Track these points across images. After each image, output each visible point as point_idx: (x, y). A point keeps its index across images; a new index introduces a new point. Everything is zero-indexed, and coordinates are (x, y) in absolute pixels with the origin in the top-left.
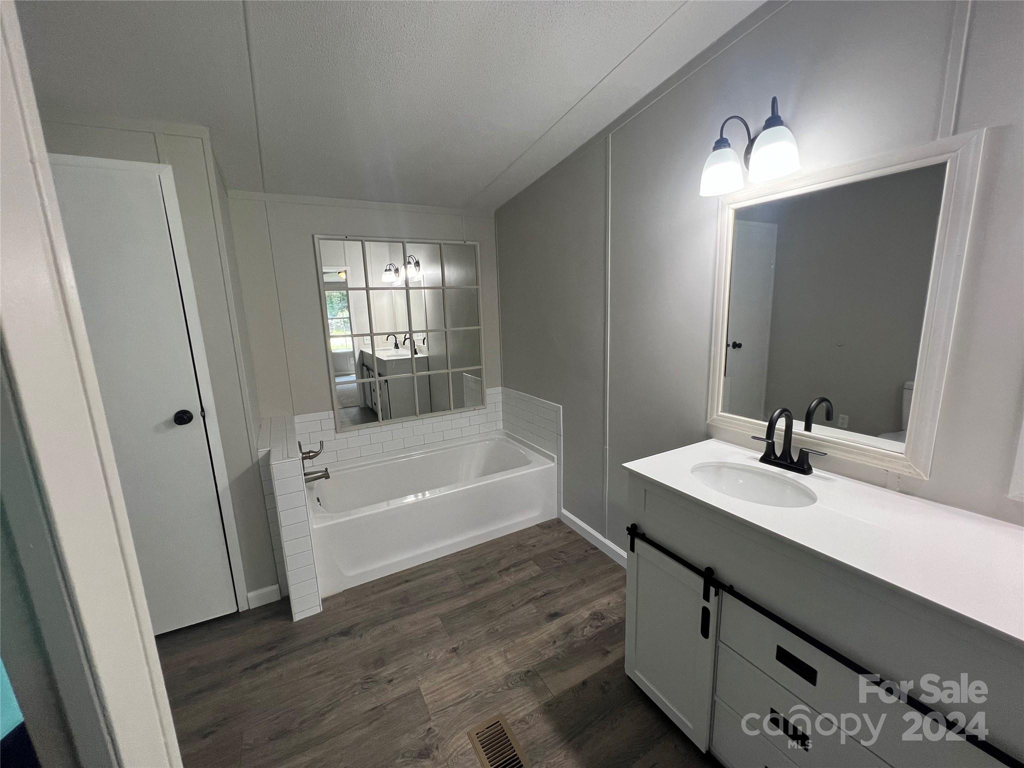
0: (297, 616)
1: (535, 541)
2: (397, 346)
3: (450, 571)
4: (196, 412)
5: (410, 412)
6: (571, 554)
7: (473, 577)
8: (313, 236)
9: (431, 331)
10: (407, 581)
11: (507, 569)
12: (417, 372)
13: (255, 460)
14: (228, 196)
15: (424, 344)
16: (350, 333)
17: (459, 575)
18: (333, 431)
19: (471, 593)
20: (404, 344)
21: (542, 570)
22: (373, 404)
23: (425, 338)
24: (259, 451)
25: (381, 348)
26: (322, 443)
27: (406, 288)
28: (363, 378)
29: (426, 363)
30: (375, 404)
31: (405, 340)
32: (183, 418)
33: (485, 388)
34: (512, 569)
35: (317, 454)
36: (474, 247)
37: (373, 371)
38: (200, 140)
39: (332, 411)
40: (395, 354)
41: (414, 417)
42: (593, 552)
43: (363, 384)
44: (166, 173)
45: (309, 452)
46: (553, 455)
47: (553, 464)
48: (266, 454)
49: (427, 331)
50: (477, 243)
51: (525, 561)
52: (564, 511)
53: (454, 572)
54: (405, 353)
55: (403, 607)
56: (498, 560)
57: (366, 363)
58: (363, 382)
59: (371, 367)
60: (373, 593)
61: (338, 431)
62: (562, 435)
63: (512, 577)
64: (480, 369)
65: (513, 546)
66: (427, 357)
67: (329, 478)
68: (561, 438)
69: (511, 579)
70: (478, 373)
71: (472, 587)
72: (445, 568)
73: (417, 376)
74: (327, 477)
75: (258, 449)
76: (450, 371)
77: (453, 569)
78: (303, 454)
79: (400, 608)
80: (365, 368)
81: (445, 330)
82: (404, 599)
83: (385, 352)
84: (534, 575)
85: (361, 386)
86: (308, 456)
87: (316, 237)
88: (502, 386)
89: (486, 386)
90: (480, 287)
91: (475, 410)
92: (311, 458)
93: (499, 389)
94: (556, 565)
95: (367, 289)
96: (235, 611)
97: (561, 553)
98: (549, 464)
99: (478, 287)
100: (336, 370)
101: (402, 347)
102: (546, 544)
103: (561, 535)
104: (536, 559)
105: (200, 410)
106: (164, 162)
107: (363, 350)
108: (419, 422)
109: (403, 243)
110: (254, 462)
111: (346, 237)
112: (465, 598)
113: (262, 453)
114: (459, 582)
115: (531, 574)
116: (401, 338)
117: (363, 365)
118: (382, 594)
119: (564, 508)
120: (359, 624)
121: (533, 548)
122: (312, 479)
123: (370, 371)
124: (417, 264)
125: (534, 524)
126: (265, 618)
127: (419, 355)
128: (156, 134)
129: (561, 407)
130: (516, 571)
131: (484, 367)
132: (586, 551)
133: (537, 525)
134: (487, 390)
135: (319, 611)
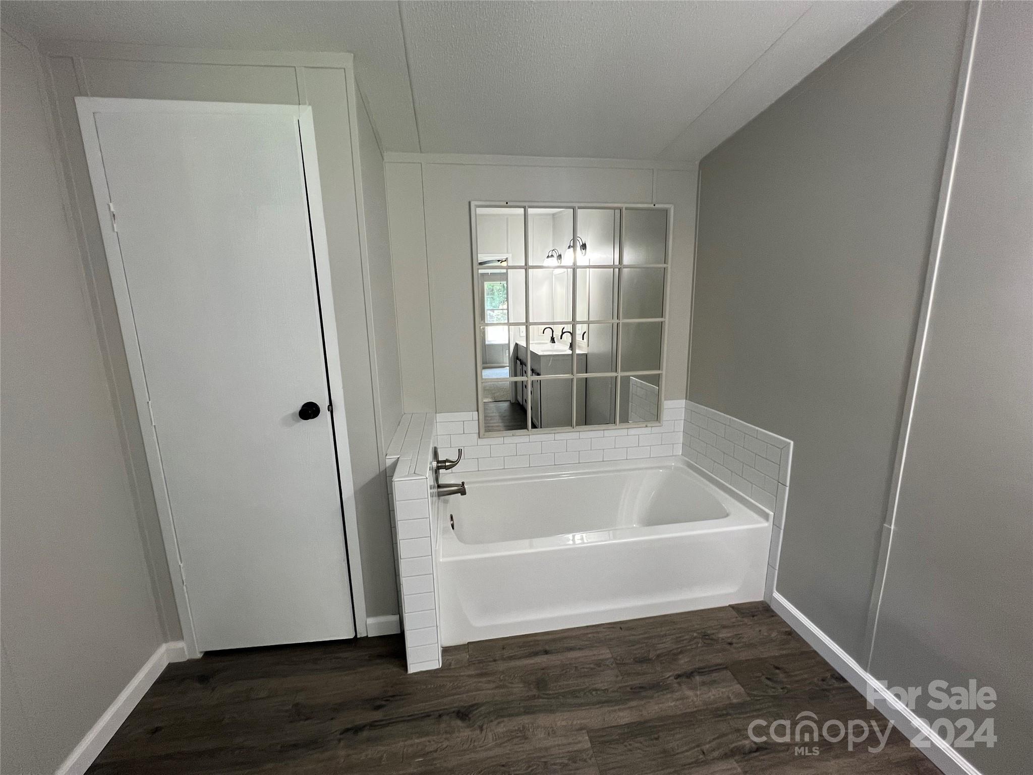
0: (412, 669)
1: (729, 635)
2: (553, 340)
3: (605, 653)
4: (323, 405)
5: (565, 422)
6: (797, 679)
7: (638, 674)
8: (470, 203)
9: (593, 322)
10: (546, 652)
11: (689, 675)
12: (577, 373)
13: (382, 468)
14: (383, 159)
15: (583, 339)
16: (506, 321)
17: (617, 664)
18: (476, 436)
19: (633, 703)
20: (561, 338)
21: (749, 695)
22: (524, 401)
23: (585, 332)
24: (387, 457)
25: (536, 342)
26: (460, 451)
27: (574, 267)
28: (516, 375)
29: (585, 362)
30: (526, 401)
31: (563, 333)
32: (309, 411)
33: (663, 398)
34: (698, 679)
35: (454, 464)
36: (666, 211)
37: (526, 366)
38: (343, 70)
39: (477, 412)
40: (551, 349)
41: (569, 429)
42: (837, 684)
43: (516, 383)
44: (305, 115)
45: (445, 462)
46: (767, 510)
47: (765, 524)
48: (395, 462)
49: (588, 323)
50: (671, 205)
51: (719, 668)
52: (777, 596)
53: (610, 656)
54: (562, 348)
55: (539, 697)
56: (675, 654)
57: (520, 357)
58: (516, 380)
59: (525, 361)
60: (503, 659)
61: (480, 436)
62: (788, 484)
63: (698, 693)
64: (659, 374)
65: (695, 634)
66: (586, 355)
67: (465, 494)
68: (785, 490)
69: (697, 696)
70: (656, 380)
71: (637, 692)
72: (598, 645)
73: (577, 379)
74: (463, 492)
75: (386, 456)
76: (620, 374)
77: (608, 651)
78: (438, 462)
79: (534, 697)
80: (518, 362)
81: (618, 321)
82: (540, 682)
83: (541, 346)
84: (735, 701)
85: (514, 385)
86: (443, 466)
87: (473, 204)
88: (686, 399)
89: (665, 398)
90: (669, 266)
91: (647, 426)
92: (447, 468)
93: (682, 403)
94: (771, 692)
95: (527, 267)
96: (352, 637)
97: (777, 671)
98: (760, 522)
99: (665, 266)
100: (484, 362)
101: (559, 342)
102: (750, 646)
103: (774, 635)
104: (737, 670)
105: (328, 404)
106: (305, 104)
107: (518, 342)
108: (575, 435)
109: (574, 209)
110: (381, 471)
111: (507, 203)
112: (625, 709)
113: (389, 462)
114: (617, 676)
115: (729, 698)
116: (558, 330)
117: (517, 358)
118: (513, 664)
119: (777, 590)
120: (483, 704)
121: (728, 647)
122: (446, 493)
123: (524, 366)
124: (584, 246)
125: (728, 605)
126: (380, 656)
127: (578, 351)
128: (297, 68)
129: (792, 443)
130: (703, 683)
131: (664, 372)
132: (823, 680)
133: (732, 606)
134: (665, 402)
135: (438, 667)
